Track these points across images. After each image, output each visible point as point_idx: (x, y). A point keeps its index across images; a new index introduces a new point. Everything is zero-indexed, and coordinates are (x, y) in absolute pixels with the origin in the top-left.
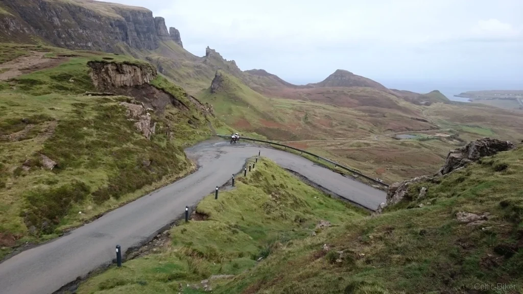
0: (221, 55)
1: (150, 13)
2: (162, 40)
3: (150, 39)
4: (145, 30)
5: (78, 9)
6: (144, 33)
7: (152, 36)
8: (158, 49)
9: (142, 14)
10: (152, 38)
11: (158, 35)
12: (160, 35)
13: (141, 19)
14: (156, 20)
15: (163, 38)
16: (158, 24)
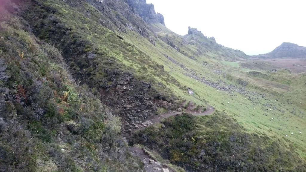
0: (202, 33)
2: (153, 22)
4: (141, 13)
7: (146, 19)
11: (150, 18)
12: (152, 18)
13: (138, 3)
14: (148, 6)
15: (154, 20)
16: (149, 9)
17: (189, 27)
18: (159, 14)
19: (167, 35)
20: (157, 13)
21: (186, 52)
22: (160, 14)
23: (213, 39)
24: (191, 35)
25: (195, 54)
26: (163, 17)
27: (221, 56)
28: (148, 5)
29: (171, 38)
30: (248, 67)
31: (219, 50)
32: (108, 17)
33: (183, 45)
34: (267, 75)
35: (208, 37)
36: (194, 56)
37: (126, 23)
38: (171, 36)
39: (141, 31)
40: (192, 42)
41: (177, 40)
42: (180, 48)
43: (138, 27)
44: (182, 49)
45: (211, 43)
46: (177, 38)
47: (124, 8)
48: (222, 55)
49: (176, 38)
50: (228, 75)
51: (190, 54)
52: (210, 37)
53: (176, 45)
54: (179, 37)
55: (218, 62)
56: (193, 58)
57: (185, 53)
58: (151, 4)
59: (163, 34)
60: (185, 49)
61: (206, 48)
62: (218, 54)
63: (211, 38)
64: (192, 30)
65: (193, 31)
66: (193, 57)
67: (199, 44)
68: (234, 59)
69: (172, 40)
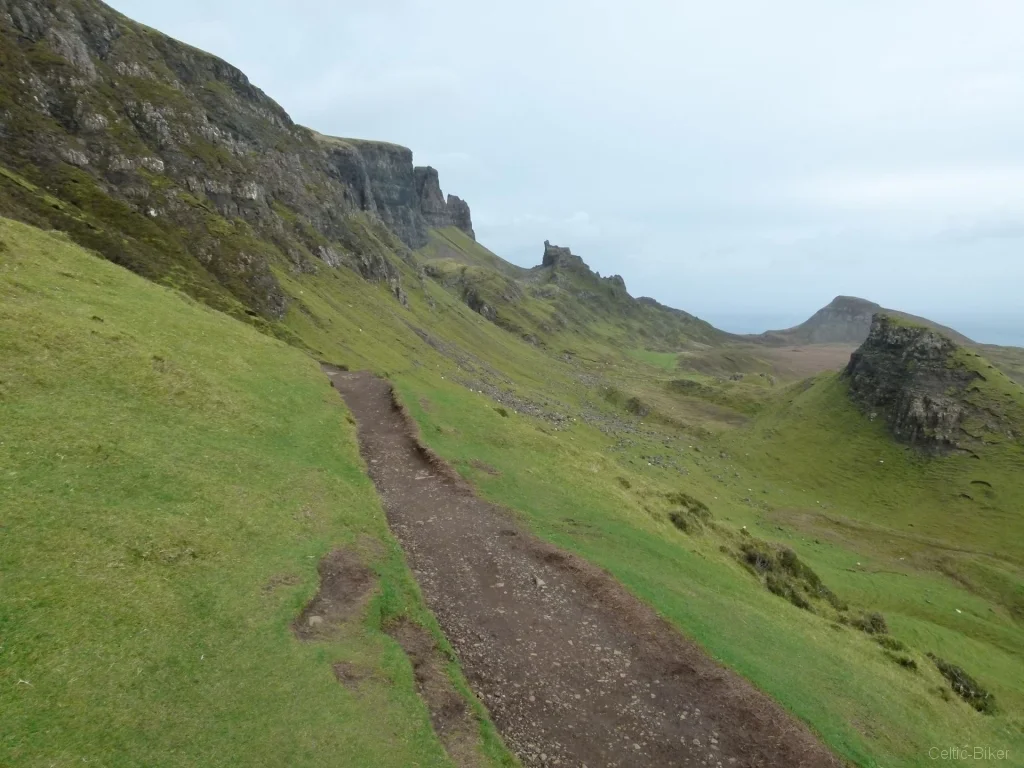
0: (585, 261)
1: (407, 155)
2: (434, 224)
3: (407, 221)
4: (395, 196)
5: (211, 65)
6: (394, 205)
7: (412, 214)
8: (428, 246)
9: (387, 155)
10: (412, 219)
11: (424, 213)
12: (429, 213)
13: (385, 166)
14: (419, 175)
15: (436, 220)
16: (423, 185)
17: (547, 243)
18: (454, 199)
19: (463, 270)
20: (449, 196)
21: (514, 320)
22: (456, 198)
23: (618, 281)
24: (549, 268)
25: (541, 327)
26: (468, 208)
27: (638, 335)
28: (418, 169)
29: (474, 278)
30: (699, 369)
31: (635, 318)
32: (270, 234)
33: (507, 301)
34: (710, 389)
35: (602, 276)
36: (540, 333)
37: (320, 247)
38: (474, 273)
39: (367, 263)
40: (548, 292)
41: (490, 287)
42: (498, 309)
43: (359, 254)
44: (505, 312)
45: (612, 293)
46: (492, 279)
47: (322, 203)
48: (642, 332)
49: (489, 279)
50: (610, 389)
51: (529, 329)
52: (608, 277)
53: (487, 301)
54: (497, 278)
55: (613, 354)
56: (533, 338)
57: (511, 324)
58: (429, 168)
59: (451, 266)
60: (513, 312)
61: (592, 309)
62: (629, 328)
63: (611, 278)
64: (553, 254)
65: (557, 256)
66: (535, 335)
67: (570, 296)
68: (675, 345)
69: (477, 285)
